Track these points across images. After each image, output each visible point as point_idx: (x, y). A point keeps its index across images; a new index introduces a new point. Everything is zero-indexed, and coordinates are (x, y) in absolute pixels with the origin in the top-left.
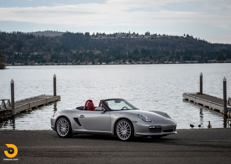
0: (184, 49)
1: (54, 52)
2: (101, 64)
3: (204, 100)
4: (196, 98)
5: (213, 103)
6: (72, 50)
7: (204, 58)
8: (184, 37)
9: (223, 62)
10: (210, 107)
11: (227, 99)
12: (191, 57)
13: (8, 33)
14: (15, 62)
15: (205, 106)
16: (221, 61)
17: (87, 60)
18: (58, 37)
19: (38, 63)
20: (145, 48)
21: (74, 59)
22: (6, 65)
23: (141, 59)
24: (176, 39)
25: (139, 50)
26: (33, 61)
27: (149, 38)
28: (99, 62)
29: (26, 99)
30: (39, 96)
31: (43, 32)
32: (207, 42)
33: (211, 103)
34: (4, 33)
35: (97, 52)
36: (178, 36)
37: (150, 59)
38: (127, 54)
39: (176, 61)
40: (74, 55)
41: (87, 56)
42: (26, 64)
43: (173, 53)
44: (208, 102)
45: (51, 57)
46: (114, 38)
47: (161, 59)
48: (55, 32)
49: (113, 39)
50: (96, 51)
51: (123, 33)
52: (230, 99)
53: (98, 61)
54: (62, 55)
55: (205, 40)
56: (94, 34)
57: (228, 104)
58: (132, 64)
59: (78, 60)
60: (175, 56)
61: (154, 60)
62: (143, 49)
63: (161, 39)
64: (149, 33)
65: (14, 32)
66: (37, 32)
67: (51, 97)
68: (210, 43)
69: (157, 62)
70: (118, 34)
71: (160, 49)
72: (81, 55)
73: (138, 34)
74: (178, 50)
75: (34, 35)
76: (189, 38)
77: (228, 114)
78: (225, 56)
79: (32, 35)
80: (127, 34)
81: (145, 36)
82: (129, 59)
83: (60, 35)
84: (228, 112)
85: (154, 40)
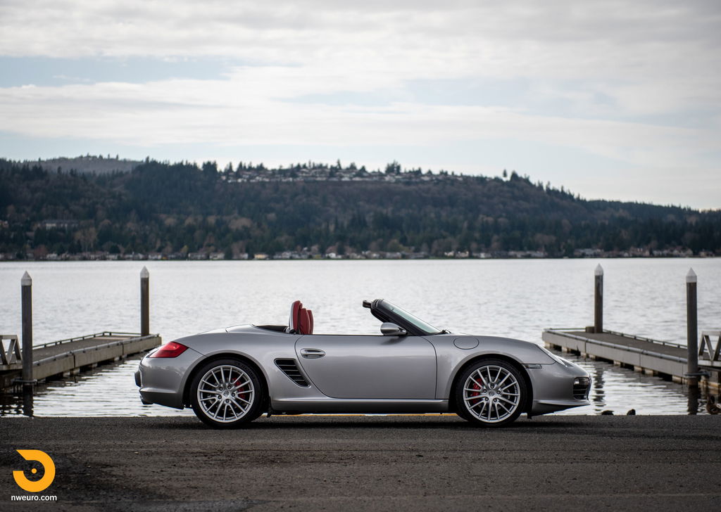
0: (504, 215)
1: (107, 222)
2: (251, 258)
4: (587, 341)
5: (647, 354)
6: (163, 216)
7: (564, 243)
8: (505, 179)
9: (621, 257)
10: (636, 368)
12: (524, 241)
15: (619, 363)
16: (615, 252)
17: (209, 245)
18: (121, 174)
19: (59, 255)
20: (385, 211)
21: (169, 243)
23: (373, 245)
24: (479, 187)
25: (369, 218)
26: (43, 248)
27: (398, 182)
28: (247, 251)
30: (95, 336)
31: (75, 160)
32: (571, 197)
33: (642, 353)
35: (239, 223)
37: (401, 246)
38: (332, 228)
39: (479, 250)
40: (169, 230)
41: (210, 233)
42: (21, 258)
43: (471, 228)
45: (98, 236)
46: (291, 179)
47: (435, 245)
48: (110, 160)
49: (288, 183)
50: (236, 219)
51: (321, 167)
53: (244, 250)
54: (130, 231)
55: (566, 190)
56: (231, 167)
57: (701, 354)
58: (348, 258)
59: (182, 246)
60: (477, 235)
61: (413, 248)
62: (381, 213)
63: (436, 184)
64: (399, 168)
66: (54, 161)
68: (581, 198)
69: (422, 253)
70: (304, 170)
71: (433, 215)
72: (191, 230)
73: (363, 169)
74: (485, 219)
75: (44, 169)
76: (518, 184)
77: (701, 384)
78: (625, 237)
79: (41, 168)
80: (332, 168)
81: (385, 175)
82: (338, 244)
83: (124, 171)
84: (703, 378)
85: (413, 187)
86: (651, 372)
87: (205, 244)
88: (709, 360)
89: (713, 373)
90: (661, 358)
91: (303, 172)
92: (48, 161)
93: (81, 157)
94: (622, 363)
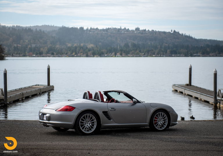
0: (171, 43)
1: (50, 45)
2: (94, 56)
3: (193, 92)
4: (185, 89)
5: (202, 95)
6: (67, 43)
7: (189, 52)
8: (171, 32)
9: (207, 56)
10: (199, 99)
11: (217, 91)
12: (177, 51)
13: (8, 27)
14: (14, 53)
15: (194, 97)
16: (205, 55)
17: (81, 52)
18: (55, 31)
19: (36, 55)
20: (134, 42)
21: (69, 52)
22: (6, 57)
23: (131, 52)
24: (164, 35)
25: (130, 45)
26: (31, 53)
27: (139, 33)
28: (93, 54)
29: (20, 88)
30: (33, 86)
31: (41, 26)
32: (192, 38)
33: (201, 94)
34: (4, 27)
35: (90, 46)
36: (166, 32)
37: (139, 53)
38: (118, 47)
39: (164, 54)
40: (69, 48)
41: (82, 49)
42: (25, 56)
43: (161, 47)
44: (197, 93)
45: (48, 49)
46: (106, 32)
47: (150, 53)
48: (51, 26)
49: (105, 33)
50: (89, 44)
51: (115, 28)
52: (220, 90)
53: (92, 54)
54: (58, 48)
55: (190, 36)
56: (88, 28)
57: (218, 95)
58: (123, 57)
59: (73, 53)
60: (163, 50)
61: (143, 54)
62: (134, 43)
63: (150, 34)
64: (139, 29)
65: (13, 26)
66: (34, 26)
67: (44, 86)
68: (195, 38)
69: (146, 55)
70: (110, 29)
71: (149, 43)
72: (76, 47)
73: (128, 29)
74: (165, 45)
75: (32, 29)
76: (176, 34)
77: (218, 105)
78: (208, 50)
79: (30, 29)
80: (119, 29)
81: (135, 31)
82: (120, 52)
83: (56, 30)
84: (218, 103)
85: (143, 35)
86: (203, 100)
87: (80, 52)
88: (220, 97)
89: (221, 102)
90: (206, 96)
91: (110, 30)
92: (33, 27)
93: (43, 25)
94: (195, 97)
